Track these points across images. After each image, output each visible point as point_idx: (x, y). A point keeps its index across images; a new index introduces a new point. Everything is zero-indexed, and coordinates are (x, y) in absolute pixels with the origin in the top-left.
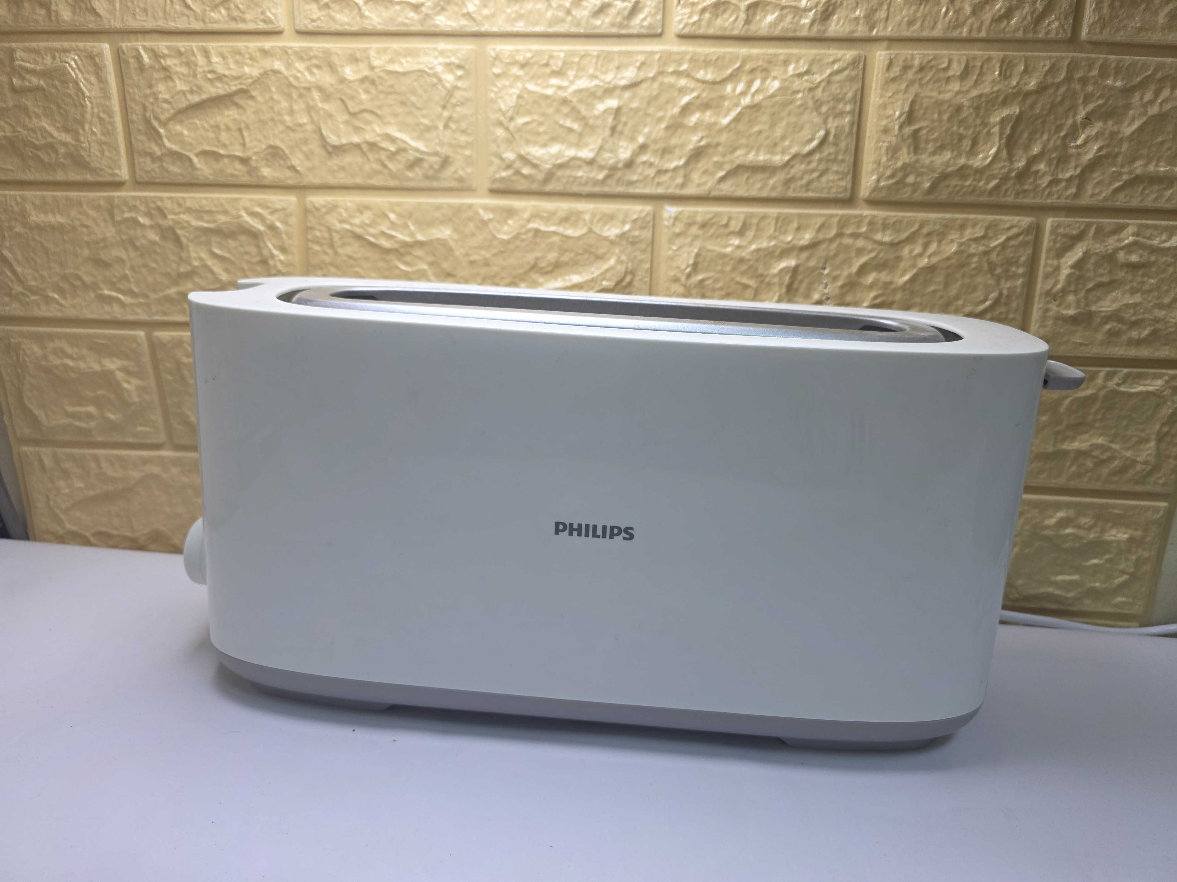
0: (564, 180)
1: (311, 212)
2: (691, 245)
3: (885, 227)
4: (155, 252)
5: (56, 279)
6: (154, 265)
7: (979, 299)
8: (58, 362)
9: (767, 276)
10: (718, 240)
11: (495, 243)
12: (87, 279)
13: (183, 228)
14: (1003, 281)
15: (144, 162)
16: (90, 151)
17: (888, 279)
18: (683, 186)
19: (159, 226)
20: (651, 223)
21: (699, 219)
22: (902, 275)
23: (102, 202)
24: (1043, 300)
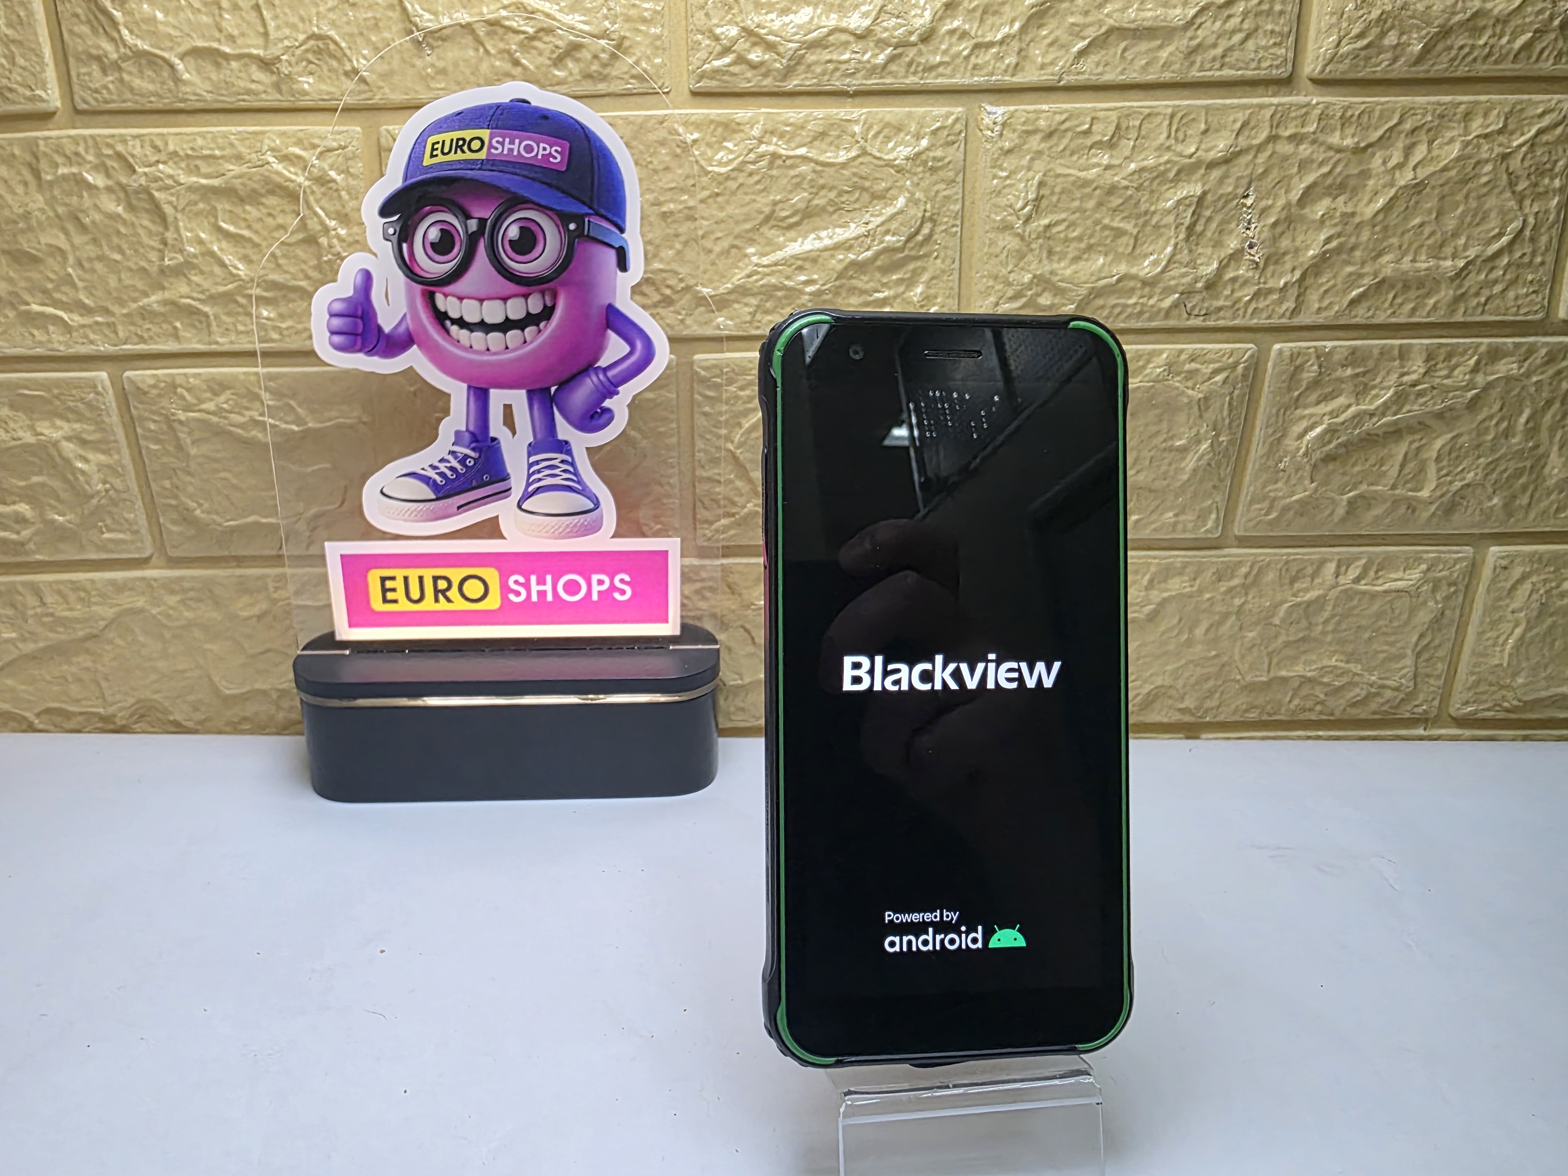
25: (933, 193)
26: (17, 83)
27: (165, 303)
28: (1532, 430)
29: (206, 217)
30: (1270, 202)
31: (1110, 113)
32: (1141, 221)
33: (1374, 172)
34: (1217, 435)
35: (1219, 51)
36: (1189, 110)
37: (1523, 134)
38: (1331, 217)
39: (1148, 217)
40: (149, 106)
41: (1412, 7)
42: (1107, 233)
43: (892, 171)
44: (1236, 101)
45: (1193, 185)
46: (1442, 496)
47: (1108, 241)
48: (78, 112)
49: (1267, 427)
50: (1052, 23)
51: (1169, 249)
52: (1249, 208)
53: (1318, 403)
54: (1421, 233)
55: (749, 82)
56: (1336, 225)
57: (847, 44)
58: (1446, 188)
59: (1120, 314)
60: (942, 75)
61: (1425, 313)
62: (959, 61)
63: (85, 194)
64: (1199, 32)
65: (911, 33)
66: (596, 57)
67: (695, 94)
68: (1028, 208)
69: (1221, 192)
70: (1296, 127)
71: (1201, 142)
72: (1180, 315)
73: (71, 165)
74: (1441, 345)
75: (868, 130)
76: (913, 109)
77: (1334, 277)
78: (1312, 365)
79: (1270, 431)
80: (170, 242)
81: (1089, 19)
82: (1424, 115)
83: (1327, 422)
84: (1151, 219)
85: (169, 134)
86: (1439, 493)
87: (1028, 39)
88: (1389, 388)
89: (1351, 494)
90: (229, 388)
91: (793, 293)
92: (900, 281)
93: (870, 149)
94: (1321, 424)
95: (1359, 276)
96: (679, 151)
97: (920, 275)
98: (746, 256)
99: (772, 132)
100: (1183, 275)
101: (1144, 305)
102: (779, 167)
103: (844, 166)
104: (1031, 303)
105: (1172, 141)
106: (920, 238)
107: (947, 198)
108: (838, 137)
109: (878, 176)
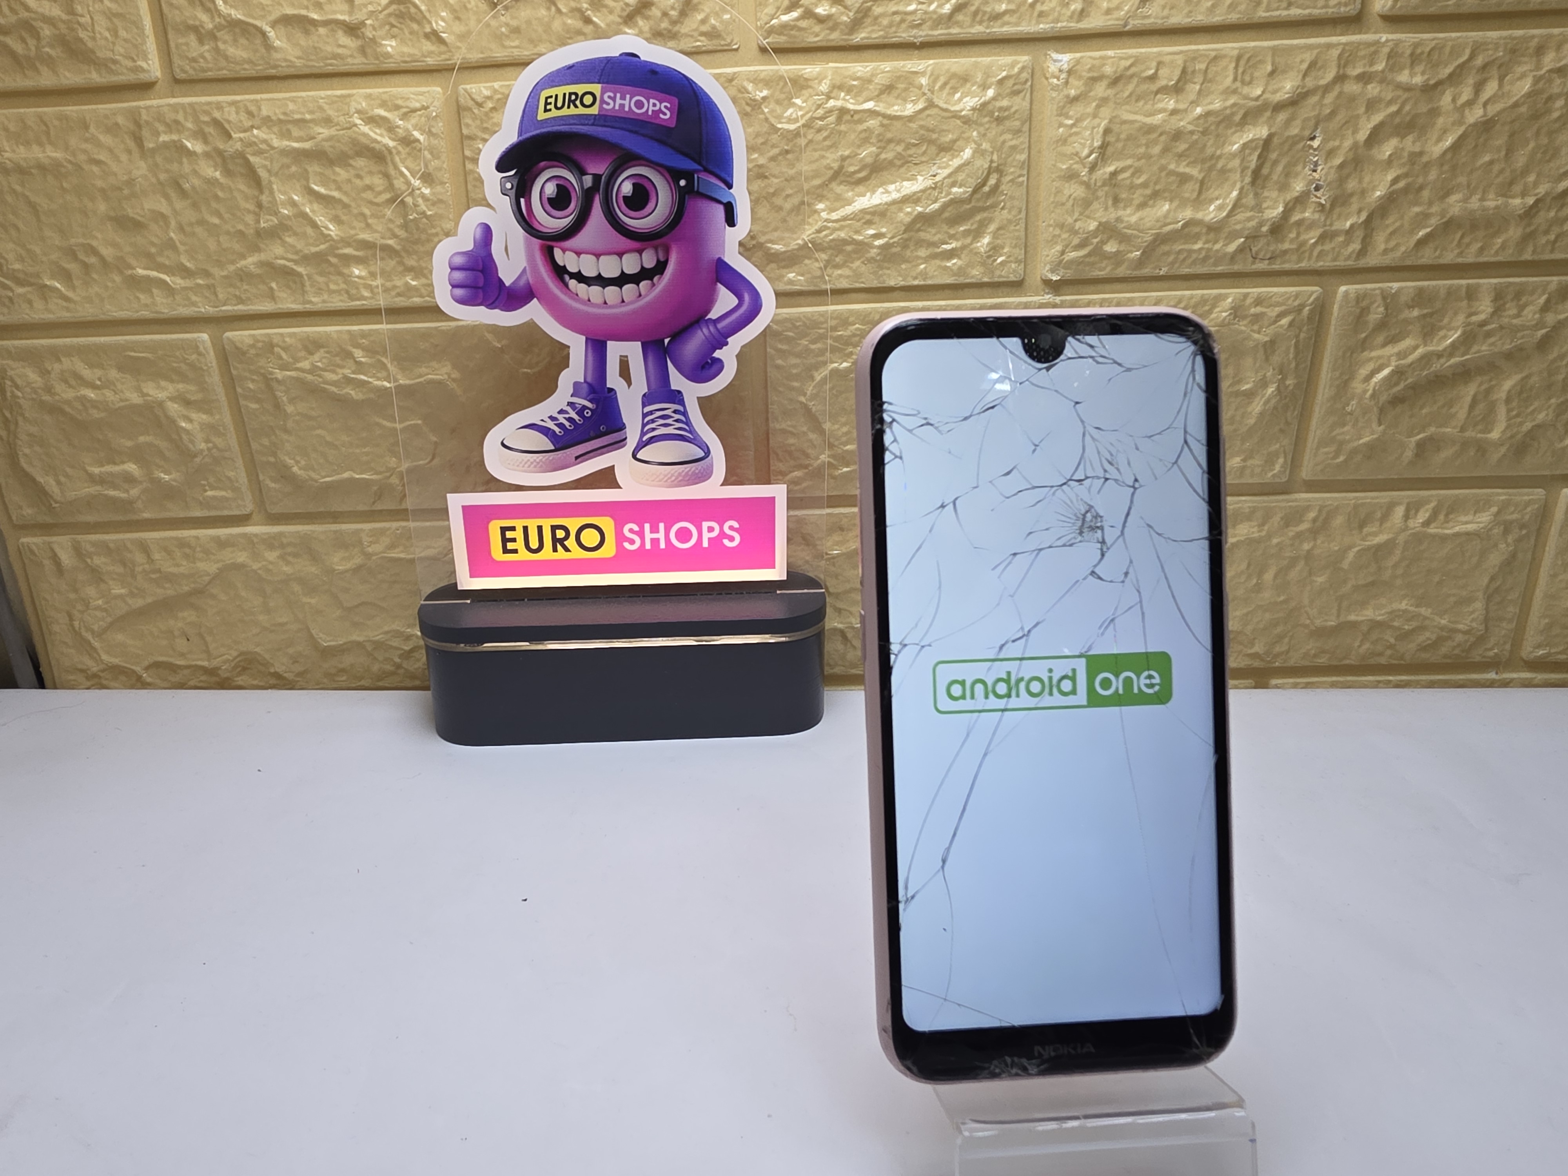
0: (885, 22)
1: (469, 109)
2: (1095, 116)
3: (1414, 59)
4: (216, 197)
5: (54, 257)
6: (216, 221)
7: (1562, 171)
8: (69, 394)
9: (1220, 157)
10: (1141, 103)
11: (775, 138)
12: (107, 252)
13: (259, 153)
15: (187, 44)
16: (93, 32)
17: (1417, 149)
18: (1082, 14)
19: (220, 153)
20: (1029, 83)
21: (1108, 70)
22: (1439, 140)
23: (120, 120)
25: (999, 144)
26: (121, 55)
27: (262, 264)
29: (298, 180)
30: (1337, 143)
31: (1177, 57)
32: (1207, 166)
33: (1444, 110)
34: (1284, 379)
36: (1256, 52)
38: (1399, 157)
39: (1213, 162)
40: (243, 74)
42: (1172, 178)
43: (958, 122)
44: (1303, 41)
45: (1258, 129)
46: (1512, 437)
47: (1174, 187)
48: (177, 81)
49: (1333, 370)
51: (1235, 194)
52: (1315, 150)
53: (1384, 345)
54: (1490, 171)
55: (817, 35)
56: (1404, 165)
58: (1517, 125)
59: (1184, 260)
60: (1008, 23)
61: (1493, 252)
62: (1023, 9)
63: (185, 160)
67: (763, 50)
68: (1093, 156)
69: (1287, 134)
70: (1365, 66)
71: (1267, 85)
72: (1245, 259)
73: (171, 132)
74: (1510, 284)
75: (935, 81)
76: (979, 59)
77: (1402, 218)
78: (1378, 307)
79: (1337, 374)
80: (265, 203)
82: (1496, 49)
83: (1393, 364)
84: (1217, 162)
85: (262, 100)
86: (1508, 435)
88: (1456, 330)
89: (1420, 436)
90: (322, 346)
91: (862, 247)
92: (967, 233)
93: (936, 101)
94: (1388, 366)
95: (1426, 216)
96: (748, 109)
97: (986, 226)
98: (816, 211)
99: (840, 88)
100: (1249, 219)
101: (1209, 250)
102: (848, 122)
103: (911, 119)
104: (1097, 251)
105: (1238, 84)
106: (986, 189)
107: (1014, 148)
108: (906, 90)
109: (945, 127)
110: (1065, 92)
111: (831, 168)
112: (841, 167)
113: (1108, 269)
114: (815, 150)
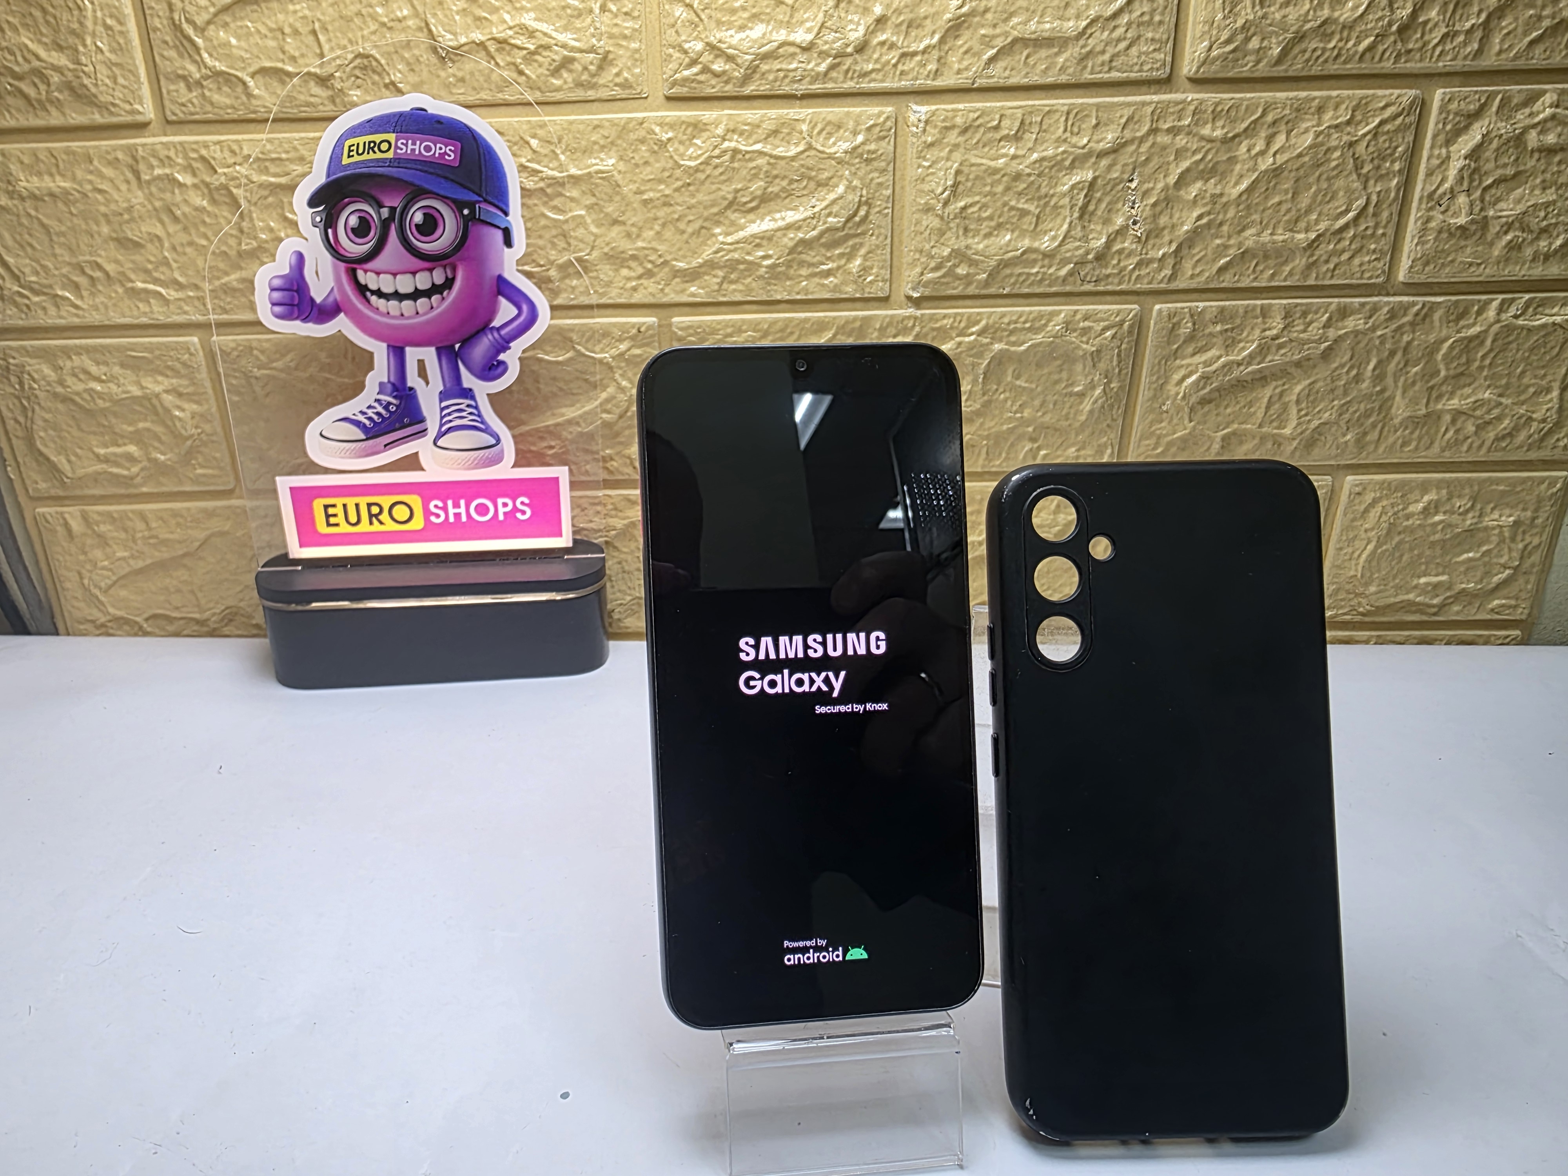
0: (771, 77)
2: (948, 159)
3: (1215, 116)
4: (204, 222)
5: (64, 271)
6: (203, 242)
7: (1339, 210)
9: (1053, 196)
10: (986, 149)
11: (678, 173)
12: (110, 268)
13: (241, 186)
14: (1371, 182)
15: (177, 91)
16: (96, 78)
17: (1218, 191)
18: (937, 74)
19: (206, 184)
20: (893, 130)
21: (959, 120)
22: (1237, 183)
23: (120, 155)
24: (1424, 206)
25: (868, 181)
26: (119, 99)
27: (242, 280)
28: (1379, 377)
29: (275, 209)
30: (1151, 185)
31: (1017, 110)
32: (1042, 202)
33: (1240, 158)
34: (1109, 382)
35: (1107, 57)
36: (1083, 107)
37: (1367, 124)
38: (1203, 198)
39: (1048, 199)
40: (227, 117)
41: (1271, 16)
42: (1013, 213)
43: (833, 162)
44: (1122, 99)
45: (1085, 172)
46: (1302, 433)
47: (1015, 220)
48: (169, 122)
49: (1152, 375)
50: (966, 35)
51: (1065, 226)
52: (1133, 190)
53: (1194, 354)
54: (1278, 211)
55: (713, 87)
56: (1206, 204)
57: (793, 55)
58: (1302, 172)
59: (1024, 281)
60: (875, 80)
61: (1282, 278)
62: (887, 68)
63: (176, 191)
64: (1090, 41)
65: (847, 45)
66: (585, 68)
67: (669, 99)
68: (947, 193)
69: (1109, 177)
70: (1173, 121)
71: (1092, 135)
72: (1075, 283)
73: (164, 166)
74: (1297, 305)
75: (813, 128)
76: (851, 109)
77: (1206, 248)
78: (1187, 322)
79: (1154, 379)
80: (246, 230)
81: (998, 31)
82: (1283, 109)
83: (1200, 371)
84: (1050, 201)
85: (243, 140)
86: (1299, 431)
87: (947, 48)
88: (1253, 341)
89: (1225, 431)
91: (753, 266)
92: (842, 255)
93: (814, 143)
94: (1196, 372)
95: (1226, 247)
96: (656, 148)
97: (858, 250)
98: (714, 235)
99: (733, 131)
100: (1078, 248)
101: (1045, 273)
102: (740, 160)
103: (793, 158)
104: (950, 273)
105: (1068, 134)
106: (857, 219)
107: (880, 184)
108: (789, 134)
109: (822, 166)
110: (923, 139)
111: (725, 199)
112: (735, 198)
113: (961, 288)
114: (713, 183)
